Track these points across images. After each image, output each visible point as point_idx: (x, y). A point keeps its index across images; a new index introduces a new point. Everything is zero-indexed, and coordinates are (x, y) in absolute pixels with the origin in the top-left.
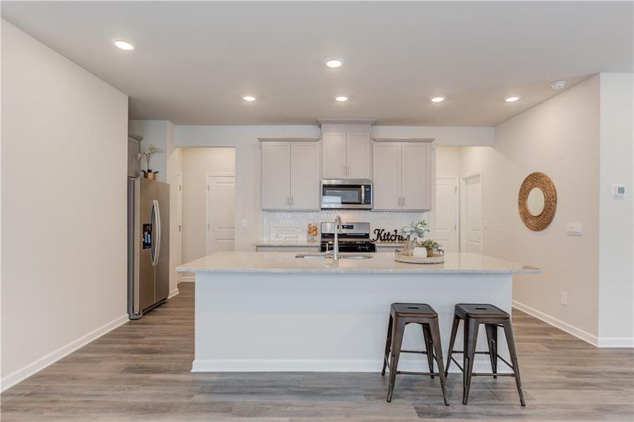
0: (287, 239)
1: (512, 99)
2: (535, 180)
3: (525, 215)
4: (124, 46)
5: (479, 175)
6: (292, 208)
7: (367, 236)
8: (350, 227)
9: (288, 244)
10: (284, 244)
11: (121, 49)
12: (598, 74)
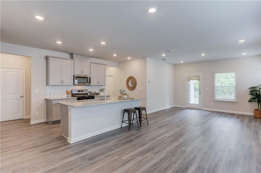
0: (58, 97)
1: (129, 58)
2: (131, 78)
3: (128, 87)
4: (40, 18)
5: (113, 75)
6: (63, 84)
7: (87, 94)
8: (82, 91)
9: (58, 98)
10: (57, 99)
11: (37, 19)
12: (146, 57)
